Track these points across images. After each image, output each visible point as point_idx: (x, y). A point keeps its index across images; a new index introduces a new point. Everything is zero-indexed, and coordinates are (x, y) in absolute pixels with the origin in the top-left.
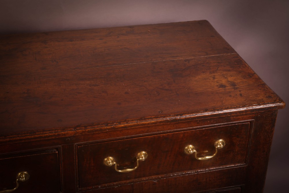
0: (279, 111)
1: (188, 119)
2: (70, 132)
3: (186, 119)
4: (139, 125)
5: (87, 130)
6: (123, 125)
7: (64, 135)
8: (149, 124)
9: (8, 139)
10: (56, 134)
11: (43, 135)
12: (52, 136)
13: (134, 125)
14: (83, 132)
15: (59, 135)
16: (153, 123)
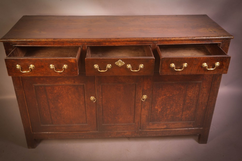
0: (231, 40)
1: (197, 39)
2: (156, 39)
3: (196, 39)
4: (179, 39)
5: (161, 39)
6: (173, 39)
7: (154, 40)
8: (183, 39)
9: (136, 39)
10: (151, 39)
11: (147, 39)
12: (150, 40)
13: (178, 39)
14: (160, 40)
15: (152, 40)
16: (184, 39)
